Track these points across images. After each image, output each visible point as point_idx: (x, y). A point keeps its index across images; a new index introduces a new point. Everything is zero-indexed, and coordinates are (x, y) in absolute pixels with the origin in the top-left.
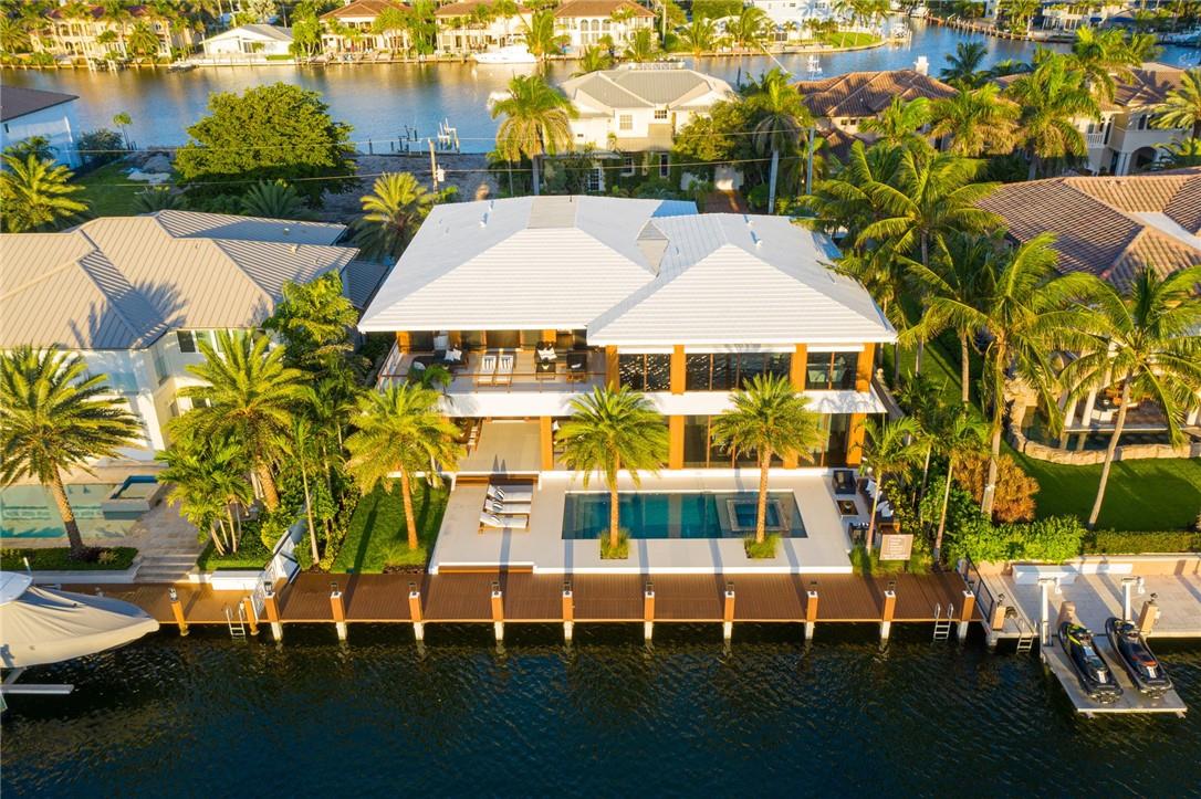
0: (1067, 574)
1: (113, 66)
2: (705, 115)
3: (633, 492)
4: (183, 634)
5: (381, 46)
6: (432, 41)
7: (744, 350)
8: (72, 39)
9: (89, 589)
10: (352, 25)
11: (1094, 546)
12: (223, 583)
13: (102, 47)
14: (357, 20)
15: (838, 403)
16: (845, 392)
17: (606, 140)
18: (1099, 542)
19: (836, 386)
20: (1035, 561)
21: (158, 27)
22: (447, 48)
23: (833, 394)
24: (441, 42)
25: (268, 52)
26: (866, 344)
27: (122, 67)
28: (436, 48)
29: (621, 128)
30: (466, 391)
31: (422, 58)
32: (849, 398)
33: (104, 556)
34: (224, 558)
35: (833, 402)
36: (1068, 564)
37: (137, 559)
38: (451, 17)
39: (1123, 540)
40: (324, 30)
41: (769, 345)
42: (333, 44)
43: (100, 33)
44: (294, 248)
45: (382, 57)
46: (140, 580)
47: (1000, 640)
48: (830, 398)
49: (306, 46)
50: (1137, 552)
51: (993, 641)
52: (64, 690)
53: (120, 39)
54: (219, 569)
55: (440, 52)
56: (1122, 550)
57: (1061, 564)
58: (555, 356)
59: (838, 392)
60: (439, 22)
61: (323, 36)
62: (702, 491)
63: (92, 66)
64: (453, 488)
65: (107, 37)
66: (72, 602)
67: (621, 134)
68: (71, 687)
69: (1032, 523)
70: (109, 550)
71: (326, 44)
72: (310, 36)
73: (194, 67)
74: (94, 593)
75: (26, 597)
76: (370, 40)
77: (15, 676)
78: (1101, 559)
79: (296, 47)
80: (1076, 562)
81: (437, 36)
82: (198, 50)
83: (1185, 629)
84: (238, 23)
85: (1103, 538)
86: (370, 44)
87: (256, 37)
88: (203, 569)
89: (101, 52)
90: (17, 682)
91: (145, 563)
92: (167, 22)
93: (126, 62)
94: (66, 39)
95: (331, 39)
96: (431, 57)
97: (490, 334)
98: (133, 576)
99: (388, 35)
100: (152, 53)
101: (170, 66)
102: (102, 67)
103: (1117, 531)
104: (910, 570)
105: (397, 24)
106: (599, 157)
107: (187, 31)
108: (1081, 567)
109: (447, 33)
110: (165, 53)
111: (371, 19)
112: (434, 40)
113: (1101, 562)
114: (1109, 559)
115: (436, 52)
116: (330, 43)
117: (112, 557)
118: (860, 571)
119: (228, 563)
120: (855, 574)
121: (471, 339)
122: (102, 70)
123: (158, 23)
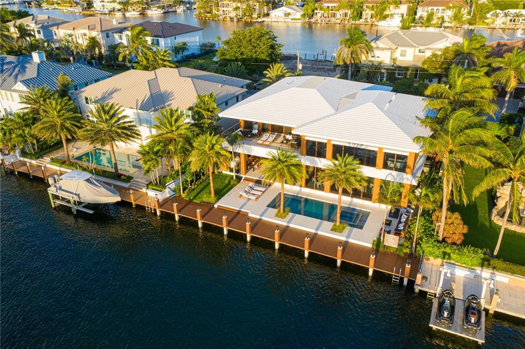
0: (469, 273)
1: (235, 20)
2: (439, 53)
3: (306, 197)
4: (134, 206)
5: (338, 16)
6: (360, 15)
7: (355, 146)
8: (225, 9)
9: (109, 184)
10: (328, 7)
11: (489, 264)
12: (151, 193)
13: (234, 12)
14: (330, 5)
15: (396, 176)
16: (400, 173)
17: (389, 60)
18: (492, 262)
19: (396, 169)
20: (457, 263)
21: (255, 5)
22: (366, 19)
23: (394, 173)
24: (364, 16)
25: (293, 17)
26: (411, 153)
27: (239, 20)
28: (361, 18)
29: (401, 56)
30: (251, 145)
31: (353, 22)
32: (401, 176)
33: (122, 177)
34: (154, 186)
35: (393, 176)
36: (474, 269)
37: (132, 180)
38: (370, 5)
39: (504, 265)
40: (316, 9)
41: (367, 146)
42: (319, 15)
43: (235, 7)
44: (220, 86)
45: (337, 21)
46: (130, 187)
47: (420, 290)
48: (393, 174)
49: (308, 15)
50: (513, 273)
51: (417, 290)
52: (91, 212)
53: (241, 9)
54: (152, 189)
55: (362, 21)
56: (504, 270)
57: (469, 268)
58: (292, 138)
59: (397, 172)
60: (365, 7)
61: (316, 11)
62: (333, 203)
63: (228, 19)
64: (241, 181)
65: (237, 9)
66: (100, 185)
67: (400, 58)
68: (93, 212)
69: (458, 246)
70: (125, 176)
71: (316, 14)
72: (310, 11)
73: (263, 21)
74: (111, 186)
75: (88, 180)
76: (334, 14)
77: (83, 205)
78: (492, 271)
79: (304, 15)
80: (478, 270)
81: (363, 13)
82: (268, 15)
83: (515, 312)
84: (286, 5)
85: (494, 262)
86: (334, 15)
87: (289, 10)
88: (148, 188)
89: (233, 14)
90: (83, 207)
91: (134, 182)
92: (258, 4)
93: (241, 18)
94: (223, 9)
95: (319, 13)
96: (357, 22)
97: (273, 126)
98: (129, 185)
99: (342, 12)
100: (251, 16)
101: (255, 20)
102: (232, 19)
103: (504, 261)
104: (398, 252)
105: (346, 7)
106: (385, 67)
107: (265, 7)
108: (481, 273)
109: (367, 12)
110: (255, 16)
111: (336, 5)
112: (361, 14)
113: (492, 273)
114: (496, 273)
115: (361, 20)
116: (318, 14)
117: (125, 178)
118: (375, 247)
119: (154, 187)
120: (373, 248)
121: (265, 127)
122: (232, 21)
123: (255, 4)
